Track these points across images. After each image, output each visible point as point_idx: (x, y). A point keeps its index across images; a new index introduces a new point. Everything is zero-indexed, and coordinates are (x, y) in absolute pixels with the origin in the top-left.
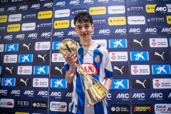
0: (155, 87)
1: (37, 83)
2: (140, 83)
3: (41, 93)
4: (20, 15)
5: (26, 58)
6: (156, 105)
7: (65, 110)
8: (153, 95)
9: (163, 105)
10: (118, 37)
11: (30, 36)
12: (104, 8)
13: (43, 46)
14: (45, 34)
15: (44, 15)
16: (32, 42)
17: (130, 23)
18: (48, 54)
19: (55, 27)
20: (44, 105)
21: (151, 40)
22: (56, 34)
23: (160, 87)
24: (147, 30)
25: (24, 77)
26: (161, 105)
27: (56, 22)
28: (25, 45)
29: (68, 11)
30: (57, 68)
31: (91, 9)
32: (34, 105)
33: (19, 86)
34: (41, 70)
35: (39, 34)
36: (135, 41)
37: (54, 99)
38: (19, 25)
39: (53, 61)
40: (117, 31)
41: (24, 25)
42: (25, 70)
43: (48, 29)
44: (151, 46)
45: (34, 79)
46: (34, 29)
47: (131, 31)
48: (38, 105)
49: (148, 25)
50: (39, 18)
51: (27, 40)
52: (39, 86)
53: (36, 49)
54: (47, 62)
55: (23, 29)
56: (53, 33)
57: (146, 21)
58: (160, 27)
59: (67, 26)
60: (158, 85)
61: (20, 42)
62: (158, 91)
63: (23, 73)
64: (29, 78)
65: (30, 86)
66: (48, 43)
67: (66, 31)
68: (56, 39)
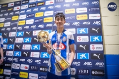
3: (9, 59)
4: (4, 19)
5: (4, 40)
10: (48, 28)
12: (43, 13)
13: (12, 34)
14: (14, 28)
15: (14, 18)
20: (10, 65)
29: (25, 15)
31: (36, 14)
34: (11, 47)
37: (14, 62)
38: (3, 24)
39: (16, 42)
40: (47, 25)
46: (9, 25)
50: (12, 20)
52: (9, 55)
55: (5, 26)
56: (18, 27)
58: (72, 22)
59: (24, 24)
64: (5, 51)
66: (15, 33)
67: (23, 26)
68: (19, 31)
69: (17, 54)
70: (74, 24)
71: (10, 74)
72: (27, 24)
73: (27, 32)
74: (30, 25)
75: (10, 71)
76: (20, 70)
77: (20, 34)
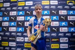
0: (61, 31)
1: (11, 30)
2: (54, 29)
3: (13, 34)
5: (6, 19)
6: (61, 38)
7: (23, 41)
8: (60, 34)
9: (64, 38)
10: (46, 9)
11: (7, 9)
13: (13, 13)
16: (9, 11)
17: (51, 4)
18: (15, 17)
19: (19, 5)
20: (14, 39)
21: (60, 11)
22: (19, 8)
23: (63, 31)
24: (58, 7)
25: (5, 27)
26: (63, 38)
27: (19, 3)
28: (5, 13)
30: (19, 23)
32: (10, 39)
33: (3, 31)
34: (13, 24)
35: (12, 8)
36: (53, 11)
37: (18, 36)
38: (2, 4)
39: (18, 20)
40: (45, 7)
41: (4, 4)
42: (6, 24)
43: (15, 6)
44: (60, 14)
45: (10, 28)
46: (9, 6)
47: (51, 7)
48: (12, 39)
49: (59, 5)
50: (11, 1)
51: (6, 11)
52: (12, 31)
53: (10, 15)
54: (15, 20)
56: (18, 8)
57: (58, 3)
58: (64, 6)
59: (24, 5)
60: (62, 30)
61: (3, 11)
62: (62, 33)
63: (5, 25)
64: (8, 27)
65: (8, 31)
66: (15, 12)
67: (23, 7)
68: (19, 10)
69: (20, 29)
70: (65, 7)
71: (15, 46)
72: (26, 5)
73: (27, 12)
74: (30, 6)
75: (15, 43)
76: (24, 42)
77: (21, 13)
